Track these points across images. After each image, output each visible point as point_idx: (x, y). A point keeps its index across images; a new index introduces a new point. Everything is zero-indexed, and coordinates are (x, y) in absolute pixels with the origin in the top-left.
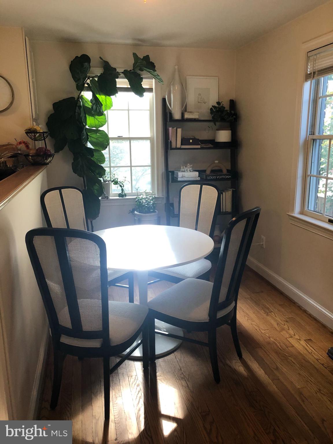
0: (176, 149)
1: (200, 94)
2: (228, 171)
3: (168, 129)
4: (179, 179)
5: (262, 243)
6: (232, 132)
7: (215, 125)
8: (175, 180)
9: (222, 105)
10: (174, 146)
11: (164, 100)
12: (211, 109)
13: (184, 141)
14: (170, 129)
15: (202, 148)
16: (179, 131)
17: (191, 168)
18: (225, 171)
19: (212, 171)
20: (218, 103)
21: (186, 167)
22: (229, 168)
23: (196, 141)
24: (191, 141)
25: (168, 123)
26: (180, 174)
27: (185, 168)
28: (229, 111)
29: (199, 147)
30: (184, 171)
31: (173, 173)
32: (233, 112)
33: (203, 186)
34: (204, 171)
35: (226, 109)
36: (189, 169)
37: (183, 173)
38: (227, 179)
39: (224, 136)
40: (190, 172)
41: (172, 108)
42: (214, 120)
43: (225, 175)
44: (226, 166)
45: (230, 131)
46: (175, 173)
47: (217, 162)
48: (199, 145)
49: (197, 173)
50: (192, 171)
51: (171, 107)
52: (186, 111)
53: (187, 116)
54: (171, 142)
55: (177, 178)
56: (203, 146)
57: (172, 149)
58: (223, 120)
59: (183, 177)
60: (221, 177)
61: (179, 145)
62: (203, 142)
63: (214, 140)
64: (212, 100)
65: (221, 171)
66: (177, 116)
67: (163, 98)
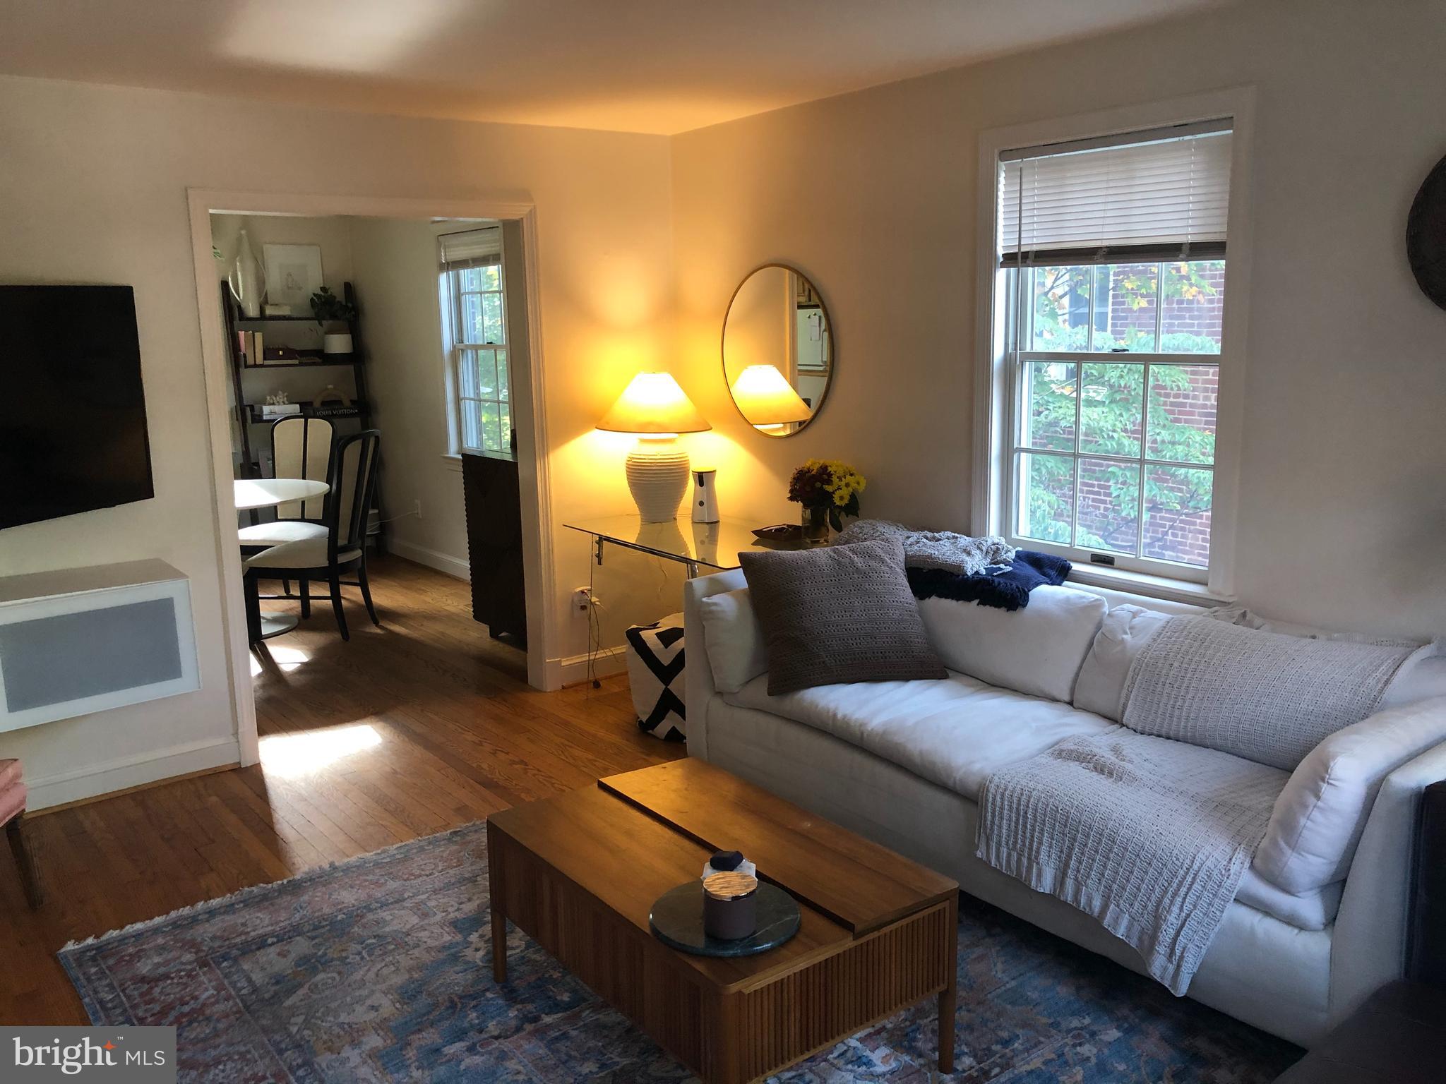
0: (255, 366)
1: (289, 275)
2: (353, 402)
3: (238, 334)
4: (265, 418)
5: (416, 512)
6: (353, 338)
7: (321, 324)
8: (258, 418)
9: (329, 293)
10: (250, 361)
11: (225, 285)
12: (312, 300)
13: (269, 353)
14: (242, 334)
15: (301, 364)
16: (259, 336)
17: (285, 399)
18: (347, 403)
19: (324, 403)
20: (323, 289)
21: (276, 397)
22: (355, 397)
23: (290, 353)
24: (281, 353)
25: (236, 322)
26: (266, 409)
27: (275, 399)
28: (344, 303)
29: (296, 362)
30: (273, 404)
31: (252, 407)
32: (350, 305)
33: (309, 420)
34: (310, 404)
35: (338, 299)
36: (281, 400)
37: (271, 407)
38: (353, 415)
39: (339, 344)
40: (284, 404)
41: (241, 298)
42: (318, 318)
43: (347, 408)
44: (347, 393)
45: (349, 336)
46: (257, 407)
47: (330, 386)
48: (296, 359)
49: (298, 406)
50: (286, 402)
51: (239, 297)
52: (266, 302)
53: (269, 311)
54: (245, 355)
55: (262, 417)
56: (304, 360)
57: (246, 366)
58: (333, 316)
59: (271, 413)
60: (340, 412)
61: (260, 360)
62: (303, 353)
63: (323, 350)
64: (313, 283)
65: (340, 402)
66: (252, 310)
67: (222, 281)
